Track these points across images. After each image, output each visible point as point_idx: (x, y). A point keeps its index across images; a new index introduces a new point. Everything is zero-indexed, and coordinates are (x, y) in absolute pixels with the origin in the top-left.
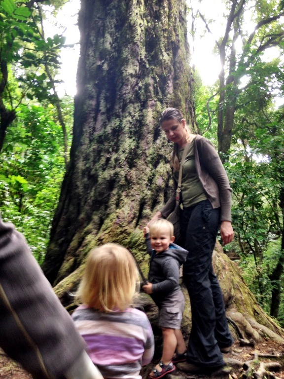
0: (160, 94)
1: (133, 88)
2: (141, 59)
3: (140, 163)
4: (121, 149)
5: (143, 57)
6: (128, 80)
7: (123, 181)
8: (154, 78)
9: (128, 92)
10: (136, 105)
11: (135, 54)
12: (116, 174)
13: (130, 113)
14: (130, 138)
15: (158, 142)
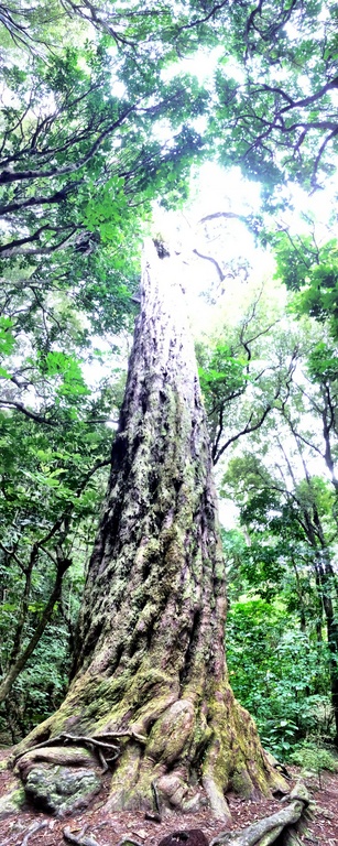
0: (157, 530)
1: (130, 529)
2: (142, 501)
3: (124, 605)
4: (111, 592)
5: (144, 498)
6: (126, 522)
7: (108, 627)
8: (151, 516)
9: (125, 534)
10: (131, 544)
11: (134, 497)
12: (104, 619)
13: (124, 554)
14: (121, 579)
15: (147, 581)
